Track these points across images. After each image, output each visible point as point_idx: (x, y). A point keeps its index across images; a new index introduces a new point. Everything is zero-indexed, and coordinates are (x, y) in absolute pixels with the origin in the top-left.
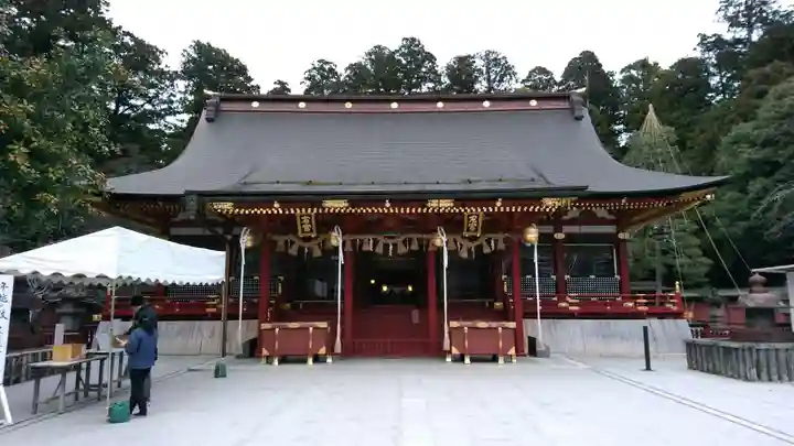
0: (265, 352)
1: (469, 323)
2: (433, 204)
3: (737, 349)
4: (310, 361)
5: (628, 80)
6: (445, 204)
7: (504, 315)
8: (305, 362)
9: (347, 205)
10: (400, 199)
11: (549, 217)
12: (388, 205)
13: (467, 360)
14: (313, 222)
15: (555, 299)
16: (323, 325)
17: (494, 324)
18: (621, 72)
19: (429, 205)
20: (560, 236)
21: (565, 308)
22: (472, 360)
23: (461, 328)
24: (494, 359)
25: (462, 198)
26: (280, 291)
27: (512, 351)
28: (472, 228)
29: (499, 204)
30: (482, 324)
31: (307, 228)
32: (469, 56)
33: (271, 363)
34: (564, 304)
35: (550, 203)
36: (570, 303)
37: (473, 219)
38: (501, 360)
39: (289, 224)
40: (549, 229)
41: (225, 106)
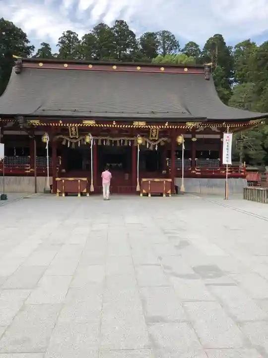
0: (58, 191)
1: (151, 179)
2: (136, 124)
3: (262, 190)
4: (79, 195)
5: (239, 52)
6: (142, 124)
7: (167, 176)
8: (77, 195)
9: (94, 123)
10: (120, 121)
11: (189, 131)
12: (114, 123)
13: (149, 195)
14: (77, 131)
15: (190, 169)
16: (85, 179)
17: (162, 180)
18: (235, 48)
19: (134, 124)
20: (194, 139)
21: (195, 173)
22: (152, 196)
23: (148, 181)
24: (161, 195)
25: (149, 121)
26: (60, 163)
27: (169, 192)
28: (154, 135)
29: (166, 124)
30: (156, 180)
31: (74, 132)
32: (153, 33)
33: (61, 196)
34: (194, 172)
35: (190, 125)
36: (197, 171)
37: (154, 131)
38: (164, 195)
39: (65, 131)
40: (189, 136)
41: (25, 65)
